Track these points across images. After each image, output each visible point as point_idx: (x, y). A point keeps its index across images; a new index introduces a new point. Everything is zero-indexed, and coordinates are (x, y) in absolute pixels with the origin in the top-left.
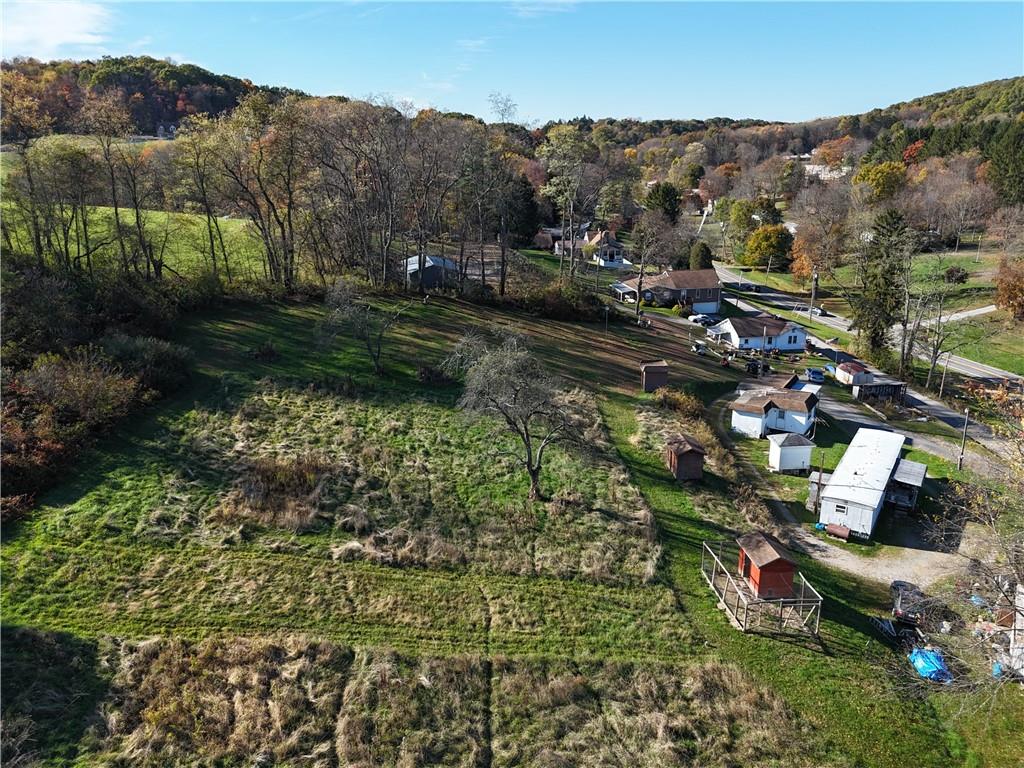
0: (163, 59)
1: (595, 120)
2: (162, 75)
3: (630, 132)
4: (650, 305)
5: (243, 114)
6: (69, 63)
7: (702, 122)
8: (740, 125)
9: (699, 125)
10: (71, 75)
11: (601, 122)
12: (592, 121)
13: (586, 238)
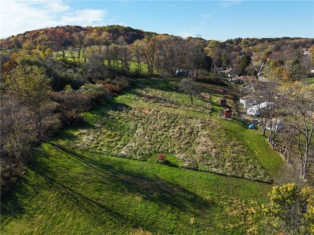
0: (122, 25)
1: (243, 39)
2: (121, 30)
3: (253, 42)
4: (236, 84)
5: (145, 39)
6: (99, 27)
7: (279, 38)
8: (292, 39)
9: (278, 39)
10: (100, 30)
11: (245, 39)
12: (242, 39)
13: (227, 70)
